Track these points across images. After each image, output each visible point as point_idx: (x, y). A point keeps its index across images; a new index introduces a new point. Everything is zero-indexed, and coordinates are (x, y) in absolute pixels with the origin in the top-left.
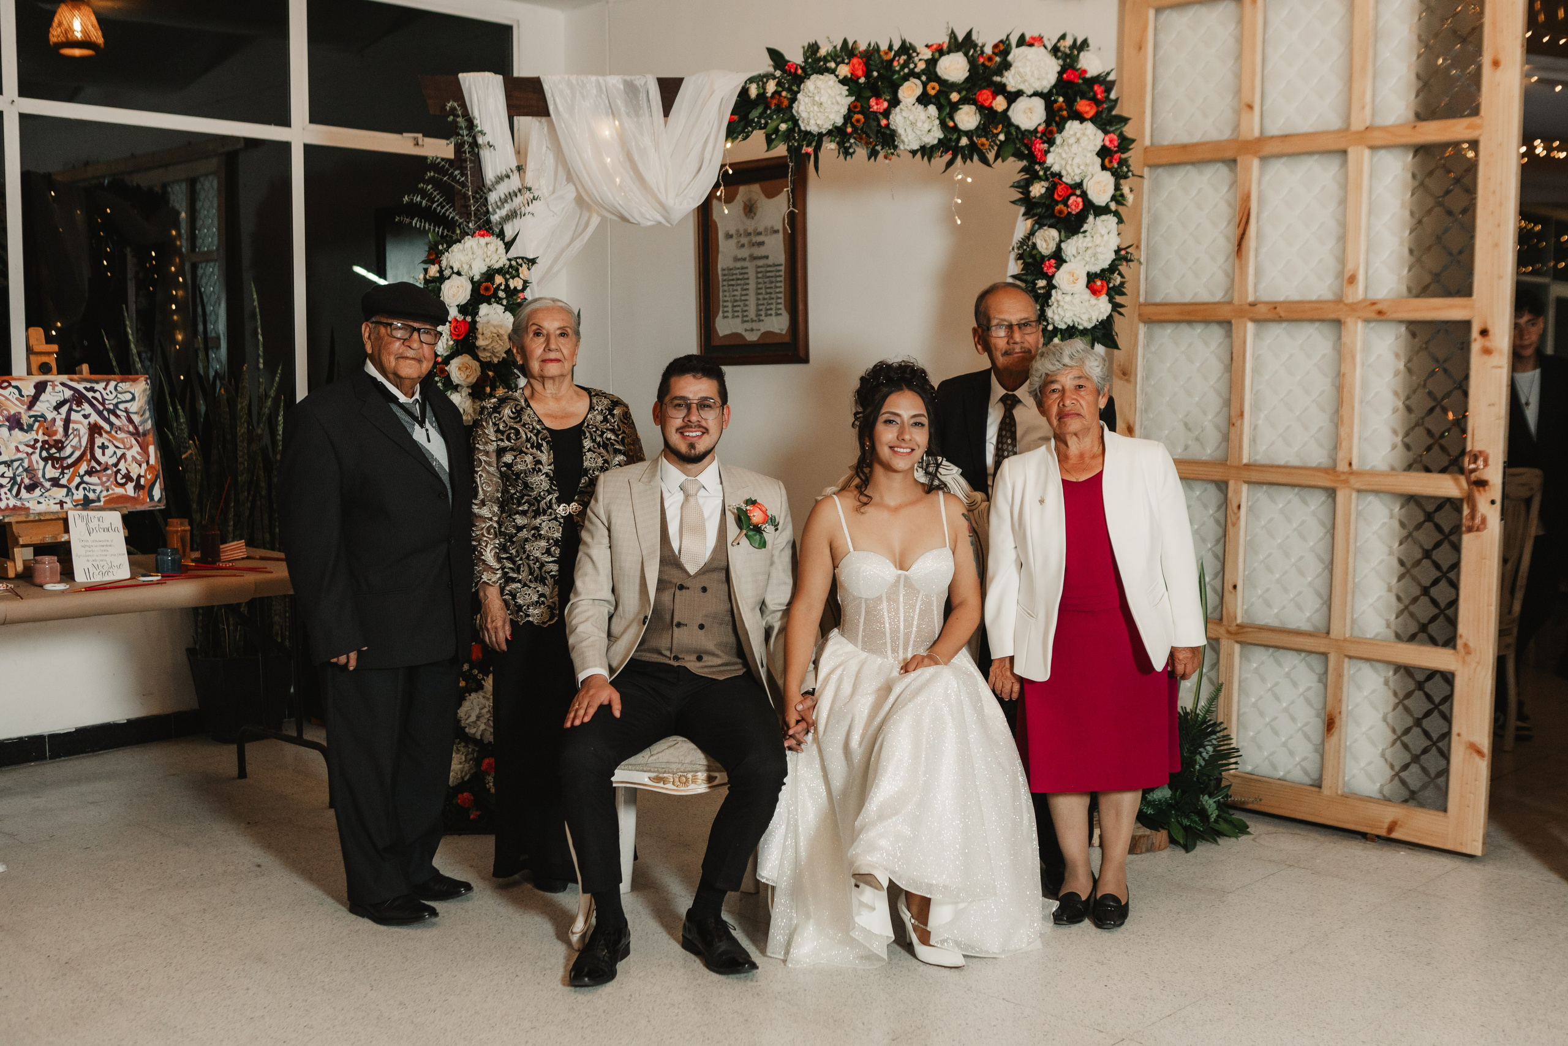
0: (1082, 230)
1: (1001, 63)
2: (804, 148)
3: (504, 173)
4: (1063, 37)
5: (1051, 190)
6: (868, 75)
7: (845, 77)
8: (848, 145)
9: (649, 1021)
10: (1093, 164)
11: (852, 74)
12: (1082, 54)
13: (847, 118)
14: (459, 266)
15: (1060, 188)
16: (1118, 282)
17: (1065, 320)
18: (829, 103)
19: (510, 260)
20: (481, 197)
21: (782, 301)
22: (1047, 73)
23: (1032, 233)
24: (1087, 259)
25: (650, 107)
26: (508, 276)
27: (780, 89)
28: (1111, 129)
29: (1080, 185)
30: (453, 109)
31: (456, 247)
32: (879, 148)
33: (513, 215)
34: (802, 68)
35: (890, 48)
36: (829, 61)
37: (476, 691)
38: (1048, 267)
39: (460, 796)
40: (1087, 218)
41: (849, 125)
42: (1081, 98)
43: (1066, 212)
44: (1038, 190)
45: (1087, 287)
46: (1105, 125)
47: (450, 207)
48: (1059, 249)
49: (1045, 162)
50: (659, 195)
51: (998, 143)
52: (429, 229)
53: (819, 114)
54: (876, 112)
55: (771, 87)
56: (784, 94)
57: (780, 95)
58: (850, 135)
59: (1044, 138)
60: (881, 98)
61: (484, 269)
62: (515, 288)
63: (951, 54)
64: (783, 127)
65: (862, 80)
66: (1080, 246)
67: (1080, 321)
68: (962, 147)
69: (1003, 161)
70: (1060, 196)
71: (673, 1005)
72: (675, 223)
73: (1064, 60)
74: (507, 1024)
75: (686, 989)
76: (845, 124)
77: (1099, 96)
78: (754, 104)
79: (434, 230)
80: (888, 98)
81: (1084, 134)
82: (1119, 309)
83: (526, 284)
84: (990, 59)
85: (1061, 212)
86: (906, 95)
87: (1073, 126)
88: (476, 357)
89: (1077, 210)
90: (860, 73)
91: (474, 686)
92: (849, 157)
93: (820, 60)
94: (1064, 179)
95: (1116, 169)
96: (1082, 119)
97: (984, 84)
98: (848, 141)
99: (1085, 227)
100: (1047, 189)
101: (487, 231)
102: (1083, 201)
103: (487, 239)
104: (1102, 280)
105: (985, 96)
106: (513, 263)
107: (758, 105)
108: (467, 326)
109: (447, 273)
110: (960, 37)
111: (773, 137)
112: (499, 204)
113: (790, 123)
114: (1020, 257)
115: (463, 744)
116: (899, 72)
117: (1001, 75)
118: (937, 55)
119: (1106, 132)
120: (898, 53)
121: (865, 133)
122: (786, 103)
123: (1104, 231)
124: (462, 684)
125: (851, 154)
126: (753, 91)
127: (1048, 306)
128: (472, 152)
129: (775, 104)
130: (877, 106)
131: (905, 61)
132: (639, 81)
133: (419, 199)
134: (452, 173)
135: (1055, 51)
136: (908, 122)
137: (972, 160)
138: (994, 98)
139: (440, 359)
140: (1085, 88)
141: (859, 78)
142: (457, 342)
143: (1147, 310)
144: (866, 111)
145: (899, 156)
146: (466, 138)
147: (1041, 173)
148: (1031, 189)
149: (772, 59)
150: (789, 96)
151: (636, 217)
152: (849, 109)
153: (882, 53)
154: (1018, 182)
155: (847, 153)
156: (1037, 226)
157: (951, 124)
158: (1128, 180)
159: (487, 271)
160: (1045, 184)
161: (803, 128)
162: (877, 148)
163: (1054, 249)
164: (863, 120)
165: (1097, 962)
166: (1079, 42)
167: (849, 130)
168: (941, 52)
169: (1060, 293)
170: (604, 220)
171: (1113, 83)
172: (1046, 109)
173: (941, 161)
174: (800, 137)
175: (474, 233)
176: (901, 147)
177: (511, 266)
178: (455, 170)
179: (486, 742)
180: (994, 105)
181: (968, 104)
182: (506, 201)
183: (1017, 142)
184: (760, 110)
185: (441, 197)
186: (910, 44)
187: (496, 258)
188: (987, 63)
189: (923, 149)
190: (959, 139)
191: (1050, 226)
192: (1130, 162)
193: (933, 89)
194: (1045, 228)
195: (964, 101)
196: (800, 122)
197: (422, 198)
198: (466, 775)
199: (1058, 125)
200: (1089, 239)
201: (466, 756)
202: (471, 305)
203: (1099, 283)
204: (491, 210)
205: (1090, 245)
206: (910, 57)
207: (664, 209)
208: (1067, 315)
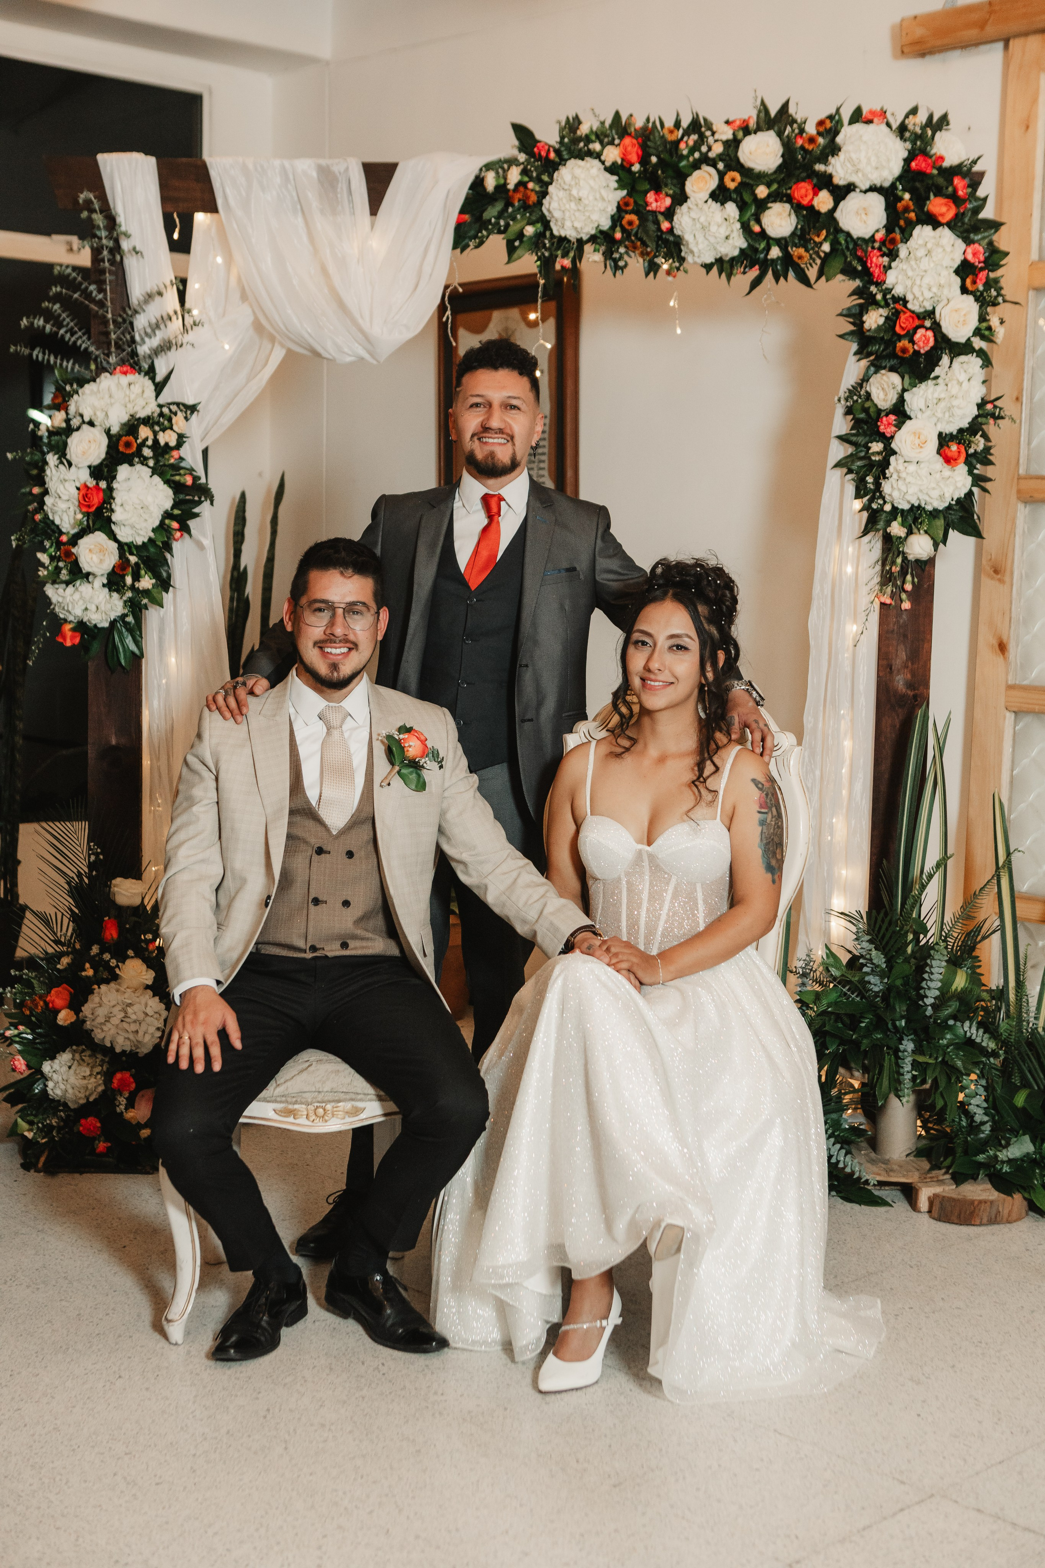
0: (932, 376)
1: (825, 147)
2: (558, 259)
3: (156, 289)
4: (914, 111)
5: (891, 321)
6: (644, 160)
7: (614, 164)
8: (616, 255)
9: (286, 1448)
10: (950, 286)
11: (623, 160)
12: (938, 134)
13: (616, 220)
14: (91, 413)
15: (903, 317)
16: (981, 447)
17: (908, 498)
18: (591, 198)
19: (160, 406)
20: (124, 321)
21: (545, 465)
22: (889, 161)
23: (865, 379)
24: (939, 415)
25: (351, 201)
26: (157, 428)
27: (526, 179)
28: (976, 238)
29: (931, 314)
30: (88, 202)
31: (88, 388)
32: (660, 260)
33: (166, 347)
34: (558, 152)
35: (677, 124)
36: (593, 142)
37: (107, 982)
38: (886, 425)
39: (83, 1121)
40: (940, 359)
41: (618, 229)
42: (935, 196)
43: (911, 351)
44: (874, 319)
45: (939, 452)
46: (968, 231)
47: (84, 334)
48: (901, 400)
49: (885, 283)
50: (360, 321)
51: (822, 255)
52: (55, 363)
53: (577, 214)
54: (654, 213)
55: (514, 176)
56: (531, 185)
57: (526, 187)
58: (620, 243)
59: (884, 249)
60: (661, 193)
61: (125, 418)
62: (167, 444)
63: (759, 134)
64: (529, 230)
65: (636, 168)
66: (930, 397)
67: (927, 499)
68: (773, 260)
69: (827, 280)
70: (903, 329)
71: (323, 1426)
72: (382, 361)
73: (914, 143)
74: (93, 1447)
75: (345, 1402)
76: (613, 228)
77: (960, 193)
78: (491, 199)
79: (61, 365)
80: (671, 192)
81: (938, 245)
82: (982, 484)
83: (181, 439)
84: (812, 140)
85: (904, 350)
86: (695, 188)
87: (922, 234)
88: (112, 536)
89: (927, 348)
90: (634, 158)
91: (105, 975)
92: (619, 272)
93: (580, 139)
94: (909, 306)
95: (982, 293)
96: (935, 223)
97: (804, 175)
98: (617, 251)
99: (937, 371)
100: (887, 318)
101: (132, 367)
102: (935, 336)
103: (131, 377)
104: (959, 443)
105: (803, 191)
106: (165, 410)
107: (496, 200)
108: (101, 495)
109: (75, 422)
110: (773, 112)
111: (517, 243)
112: (149, 330)
113: (539, 225)
114: (849, 411)
115: (88, 1053)
116: (687, 157)
117: (825, 162)
118: (740, 134)
119: (968, 242)
120: (687, 132)
121: (641, 240)
122: (533, 198)
123: (963, 377)
124: (90, 972)
125: (622, 269)
126: (490, 182)
127: (885, 478)
128: (112, 262)
129: (519, 200)
130: (657, 202)
131: (695, 142)
132: (338, 166)
133: (41, 322)
134: (87, 288)
135: (902, 130)
136: (698, 226)
137: (786, 279)
138: (816, 194)
139: (64, 538)
140: (941, 181)
141: (632, 165)
142: (87, 515)
143: (1026, 485)
144: (641, 211)
145: (686, 272)
146: (104, 241)
147: (879, 297)
148: (865, 318)
149: (518, 138)
150: (537, 188)
151: (328, 349)
152: (619, 207)
153: (666, 131)
154: (849, 309)
155: (616, 268)
156: (872, 369)
157: (757, 229)
158: (997, 308)
159: (129, 421)
160: (884, 312)
161: (556, 233)
162: (656, 260)
163: (894, 401)
164: (637, 222)
165: (911, 1379)
166: (935, 119)
167: (618, 235)
168: (747, 131)
169: (901, 461)
170: (290, 353)
171: (982, 174)
172: (886, 210)
173: (743, 279)
174: (552, 244)
175: (115, 369)
176: (690, 259)
177: (161, 414)
178: (90, 284)
179: (118, 1050)
180: (815, 203)
181: (781, 201)
182: (158, 326)
183: (848, 254)
184: (499, 206)
185: (72, 320)
186: (705, 120)
187: (141, 402)
188: (807, 146)
189: (720, 261)
190: (768, 249)
191: (892, 369)
192: (1003, 283)
193: (733, 180)
194: (883, 372)
195: (775, 197)
196: (552, 224)
197: (46, 321)
198: (90, 1095)
199: (902, 231)
200: (942, 387)
201: (92, 1068)
202: (107, 466)
203: (954, 448)
204: (137, 338)
205: (942, 396)
206: (702, 138)
207: (367, 339)
208: (910, 491)
